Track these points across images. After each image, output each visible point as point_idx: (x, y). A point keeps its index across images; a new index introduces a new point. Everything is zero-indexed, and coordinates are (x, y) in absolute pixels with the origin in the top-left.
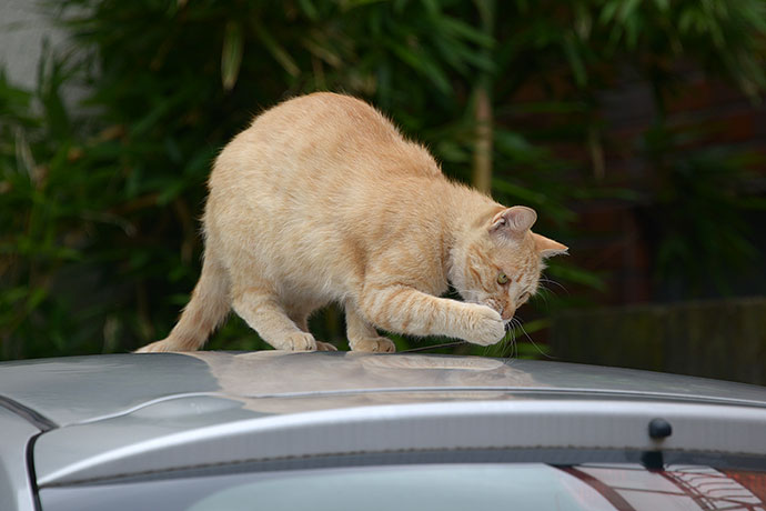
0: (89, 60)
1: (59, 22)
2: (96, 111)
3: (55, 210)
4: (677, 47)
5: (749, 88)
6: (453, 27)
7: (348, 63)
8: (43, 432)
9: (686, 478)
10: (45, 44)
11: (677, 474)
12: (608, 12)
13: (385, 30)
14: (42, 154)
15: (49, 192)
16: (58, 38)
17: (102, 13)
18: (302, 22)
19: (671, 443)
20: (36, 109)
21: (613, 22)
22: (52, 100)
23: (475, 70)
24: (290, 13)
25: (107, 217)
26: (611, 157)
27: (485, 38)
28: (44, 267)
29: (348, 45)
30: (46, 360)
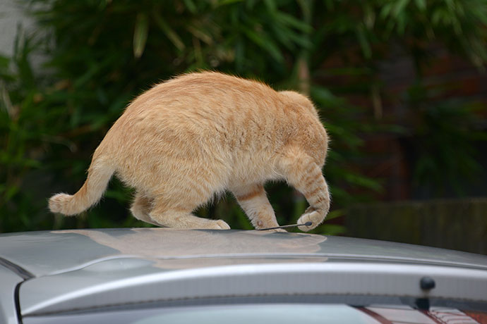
0: (48, 37)
1: (29, 13)
2: (52, 71)
3: (24, 134)
4: (430, 34)
5: (477, 61)
6: (285, 19)
7: (217, 41)
8: (25, 280)
9: (439, 316)
10: (19, 27)
11: (433, 313)
12: (386, 11)
13: (241, 21)
14: (16, 98)
15: (21, 123)
16: (28, 23)
17: (57, 7)
18: (187, 14)
19: (435, 293)
20: (13, 69)
21: (389, 17)
22: (23, 64)
23: (299, 47)
24: (179, 9)
25: (58, 139)
26: (386, 105)
27: (306, 27)
28: (17, 171)
29: (217, 30)
30: (18, 233)
